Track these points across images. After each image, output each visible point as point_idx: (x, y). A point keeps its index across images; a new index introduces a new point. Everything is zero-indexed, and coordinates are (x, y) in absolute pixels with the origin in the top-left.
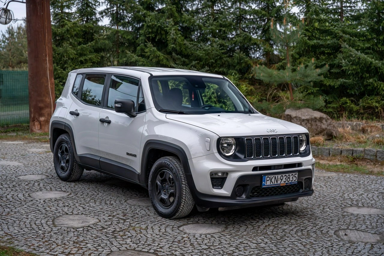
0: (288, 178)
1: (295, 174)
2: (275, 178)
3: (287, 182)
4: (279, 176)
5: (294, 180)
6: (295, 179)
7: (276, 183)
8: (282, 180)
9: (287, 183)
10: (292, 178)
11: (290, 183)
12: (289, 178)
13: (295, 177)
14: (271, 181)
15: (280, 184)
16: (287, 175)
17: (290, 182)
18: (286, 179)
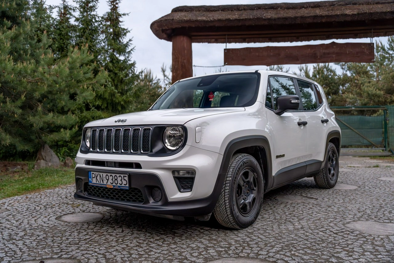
0: (115, 180)
1: (124, 176)
2: (100, 176)
3: (114, 184)
4: (105, 175)
5: (124, 184)
6: (124, 182)
7: (102, 183)
8: (108, 180)
9: (114, 186)
10: (121, 180)
11: (119, 187)
12: (117, 179)
13: (124, 180)
14: (97, 179)
15: (106, 185)
16: (114, 175)
17: (118, 185)
18: (112, 179)
